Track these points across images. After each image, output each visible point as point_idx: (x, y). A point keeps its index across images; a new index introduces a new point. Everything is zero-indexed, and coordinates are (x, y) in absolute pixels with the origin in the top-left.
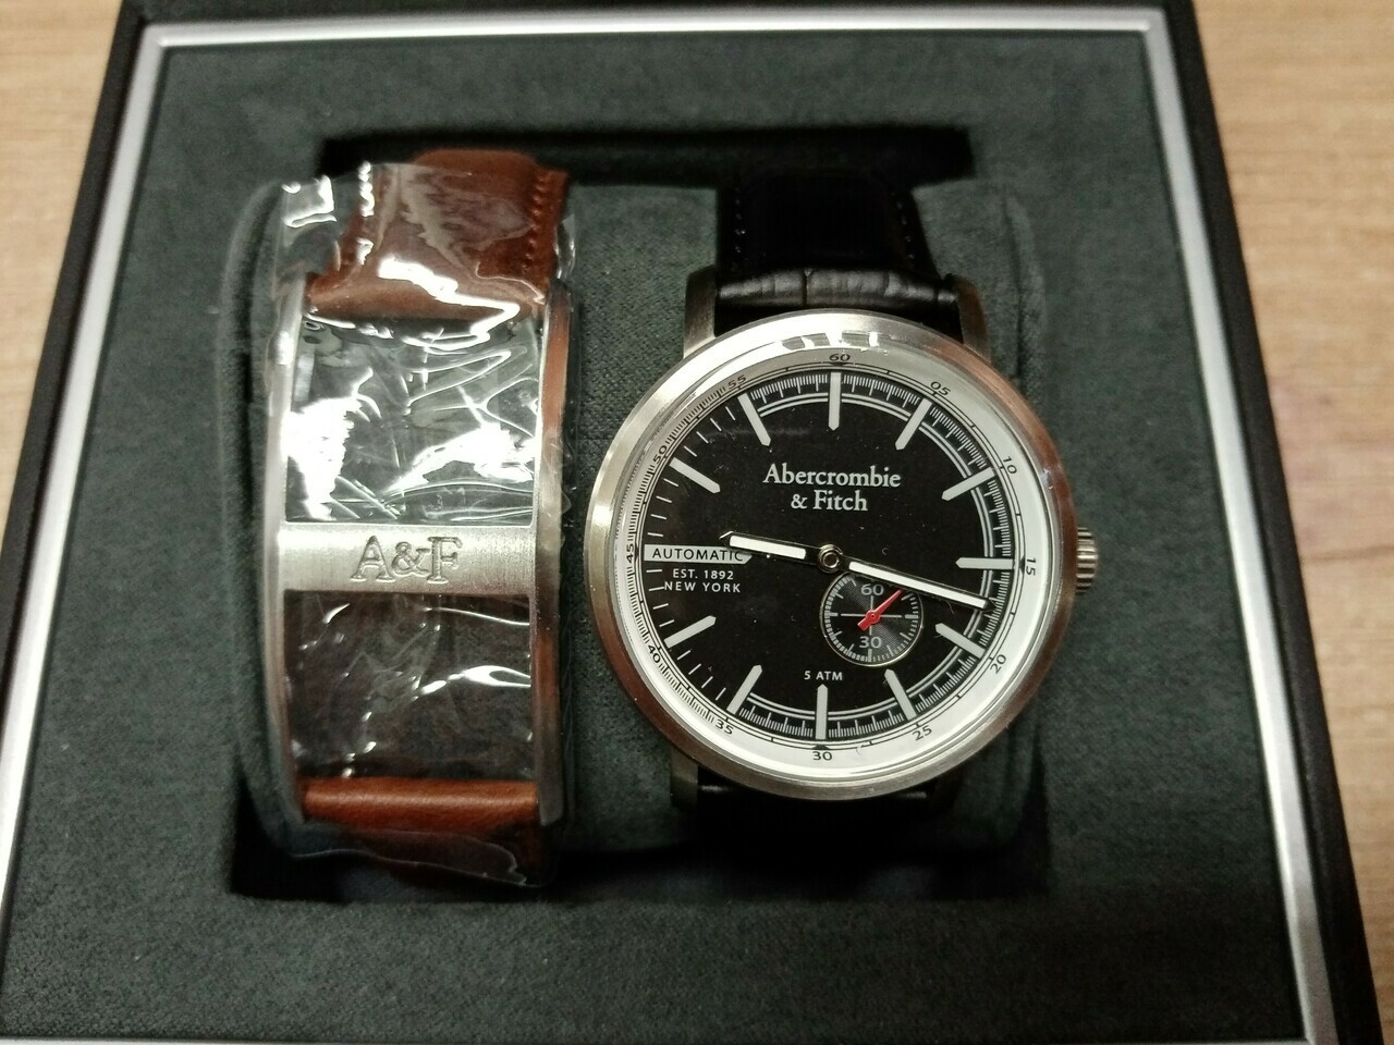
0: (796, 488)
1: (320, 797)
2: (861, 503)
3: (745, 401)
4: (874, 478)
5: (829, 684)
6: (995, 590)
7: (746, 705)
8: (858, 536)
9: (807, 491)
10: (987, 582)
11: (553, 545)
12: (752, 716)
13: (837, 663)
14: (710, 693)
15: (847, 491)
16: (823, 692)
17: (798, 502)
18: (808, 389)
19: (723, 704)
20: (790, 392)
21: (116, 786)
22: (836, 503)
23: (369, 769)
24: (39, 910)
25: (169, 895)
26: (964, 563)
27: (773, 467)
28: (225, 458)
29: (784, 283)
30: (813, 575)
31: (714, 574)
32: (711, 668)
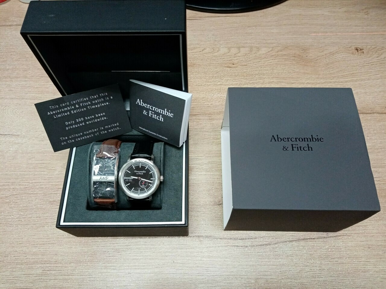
0: (137, 172)
1: (96, 200)
2: (142, 174)
3: (133, 165)
4: (144, 172)
6: (154, 181)
7: (133, 191)
8: (143, 176)
9: (138, 173)
10: (153, 180)
11: (116, 178)
12: (133, 192)
13: (141, 187)
14: (129, 190)
15: (141, 173)
16: (139, 190)
17: (137, 174)
18: (138, 164)
19: (131, 191)
20: (137, 164)
21: (76, 200)
22: (140, 174)
23: (100, 198)
25: (81, 210)
26: (151, 179)
27: (135, 171)
28: (88, 170)
29: (137, 155)
30: (138, 180)
31: (130, 180)
32: (130, 188)
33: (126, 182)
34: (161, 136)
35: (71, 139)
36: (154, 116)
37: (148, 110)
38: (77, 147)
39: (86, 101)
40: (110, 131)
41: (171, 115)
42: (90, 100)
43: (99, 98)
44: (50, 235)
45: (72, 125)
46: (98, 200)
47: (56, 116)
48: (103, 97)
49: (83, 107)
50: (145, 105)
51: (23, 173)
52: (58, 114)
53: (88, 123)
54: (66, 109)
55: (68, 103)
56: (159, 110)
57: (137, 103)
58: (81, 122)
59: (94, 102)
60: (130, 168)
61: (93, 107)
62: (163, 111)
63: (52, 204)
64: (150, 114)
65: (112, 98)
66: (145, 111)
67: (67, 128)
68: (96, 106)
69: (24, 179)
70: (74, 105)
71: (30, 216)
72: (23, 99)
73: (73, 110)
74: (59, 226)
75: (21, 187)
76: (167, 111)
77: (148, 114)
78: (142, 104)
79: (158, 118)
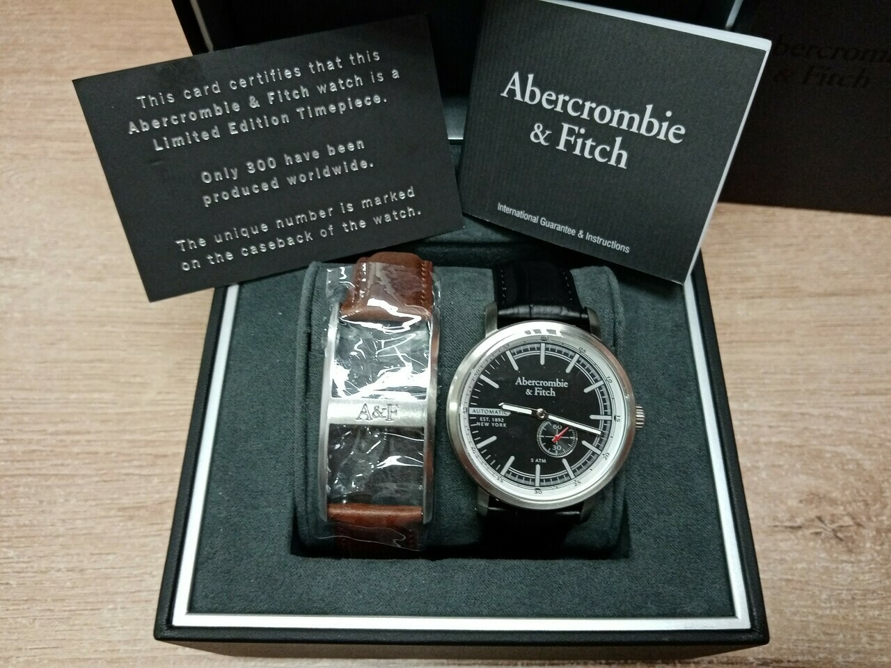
0: (528, 387)
1: (335, 511)
2: (553, 393)
3: (508, 353)
4: (558, 383)
5: (541, 464)
6: (605, 428)
7: (508, 472)
8: (552, 405)
9: (532, 388)
10: (601, 425)
11: (434, 407)
12: (510, 477)
13: (544, 455)
14: (494, 467)
15: (547, 388)
16: (538, 467)
17: (528, 392)
18: (533, 349)
19: (499, 471)
20: (526, 350)
21: (243, 510)
22: (543, 393)
23: (354, 499)
24: (210, 561)
25: (265, 555)
26: (593, 417)
27: (519, 379)
30: (535, 420)
31: (496, 420)
32: (495, 457)
34: (597, 240)
35: (223, 249)
36: (586, 148)
37: (553, 121)
38: (241, 284)
39: (293, 84)
40: (378, 220)
41: (670, 133)
42: (310, 80)
43: (347, 70)
44: (123, 647)
45: (227, 185)
46: (345, 511)
47: (161, 143)
48: (364, 70)
49: (278, 108)
50: (543, 99)
51: (23, 394)
52: (171, 131)
53: (292, 181)
54: (205, 113)
55: (216, 88)
56: (612, 117)
57: (505, 94)
58: (267, 176)
59: (322, 89)
61: (320, 110)
62: (632, 120)
63: (131, 518)
64: (564, 137)
65: (395, 74)
66: (538, 128)
67: (207, 201)
68: (332, 108)
69: (26, 419)
70: (242, 96)
71: (44, 564)
73: (237, 117)
74: (165, 630)
75: (15, 448)
76: (658, 115)
77: (553, 139)
78: (532, 96)
79: (604, 153)
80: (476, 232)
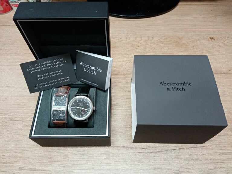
1: (54, 121)
3: (77, 100)
4: (83, 104)
8: (82, 107)
9: (80, 104)
10: (89, 109)
12: (77, 116)
13: (81, 113)
15: (82, 104)
16: (80, 115)
18: (80, 99)
19: (75, 116)
21: (42, 122)
23: (57, 120)
27: (78, 103)
28: (50, 103)
29: (80, 94)
30: (80, 109)
31: (75, 109)
32: (75, 114)
33: (72, 110)
34: (94, 84)
35: (41, 86)
36: (91, 72)
37: (86, 68)
38: (44, 91)
39: (50, 63)
40: (64, 81)
41: (100, 70)
42: (53, 63)
43: (58, 61)
44: (26, 146)
45: (41, 77)
47: (32, 72)
48: (61, 61)
49: (48, 66)
50: (85, 65)
51: (11, 108)
52: (33, 70)
53: (51, 76)
54: (38, 67)
55: (39, 64)
56: (93, 68)
57: (80, 64)
58: (47, 76)
59: (55, 64)
60: (75, 102)
61: (55, 66)
62: (95, 68)
63: (28, 127)
64: (88, 70)
65: (65, 61)
66: (85, 69)
67: (38, 79)
68: (56, 66)
69: (12, 112)
70: (43, 65)
71: (14, 134)
72: (14, 65)
73: (43, 68)
74: (31, 137)
75: (10, 116)
76: (98, 68)
77: (87, 70)
78: (83, 65)
79: (93, 73)
80: (79, 83)
